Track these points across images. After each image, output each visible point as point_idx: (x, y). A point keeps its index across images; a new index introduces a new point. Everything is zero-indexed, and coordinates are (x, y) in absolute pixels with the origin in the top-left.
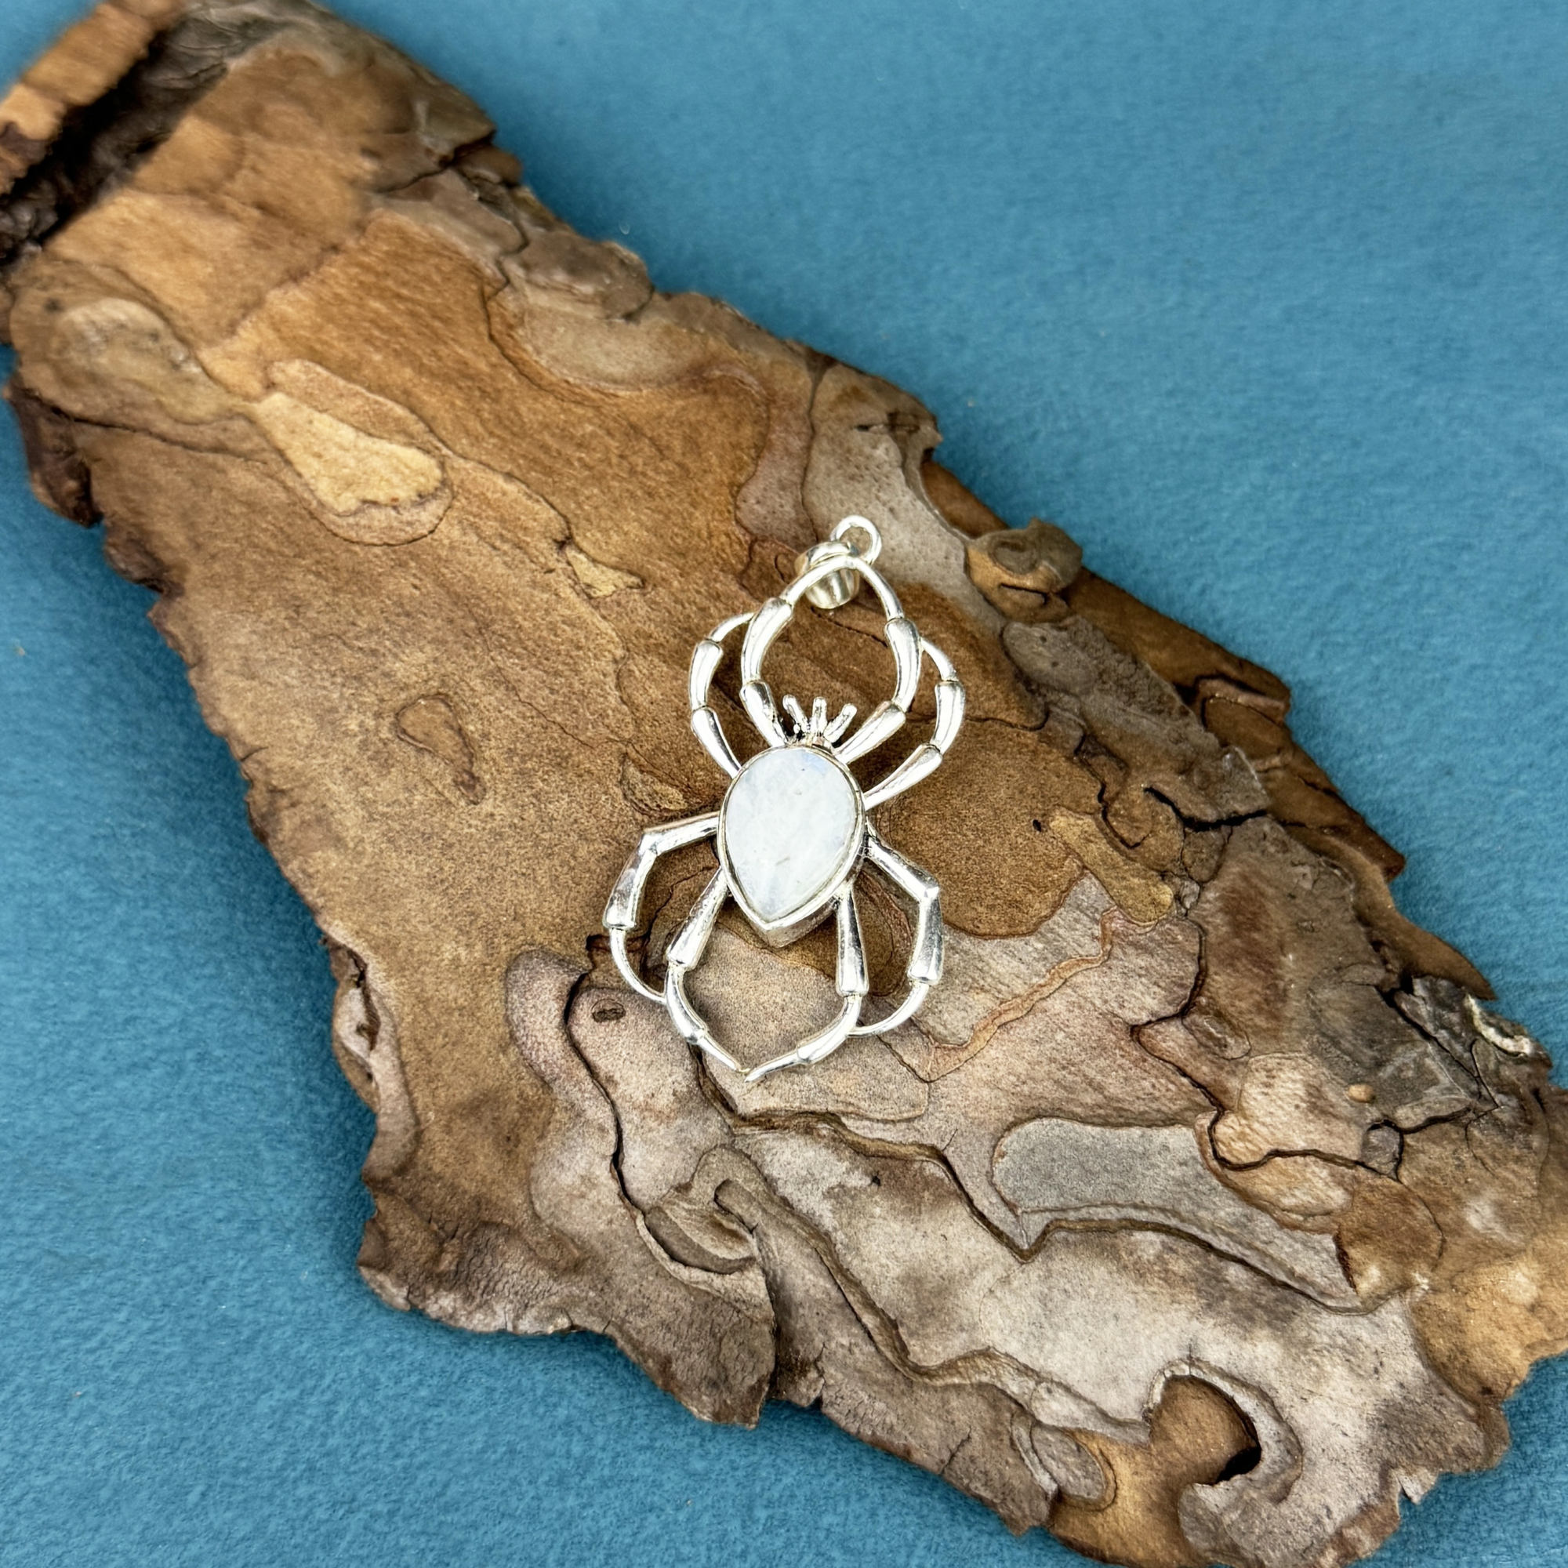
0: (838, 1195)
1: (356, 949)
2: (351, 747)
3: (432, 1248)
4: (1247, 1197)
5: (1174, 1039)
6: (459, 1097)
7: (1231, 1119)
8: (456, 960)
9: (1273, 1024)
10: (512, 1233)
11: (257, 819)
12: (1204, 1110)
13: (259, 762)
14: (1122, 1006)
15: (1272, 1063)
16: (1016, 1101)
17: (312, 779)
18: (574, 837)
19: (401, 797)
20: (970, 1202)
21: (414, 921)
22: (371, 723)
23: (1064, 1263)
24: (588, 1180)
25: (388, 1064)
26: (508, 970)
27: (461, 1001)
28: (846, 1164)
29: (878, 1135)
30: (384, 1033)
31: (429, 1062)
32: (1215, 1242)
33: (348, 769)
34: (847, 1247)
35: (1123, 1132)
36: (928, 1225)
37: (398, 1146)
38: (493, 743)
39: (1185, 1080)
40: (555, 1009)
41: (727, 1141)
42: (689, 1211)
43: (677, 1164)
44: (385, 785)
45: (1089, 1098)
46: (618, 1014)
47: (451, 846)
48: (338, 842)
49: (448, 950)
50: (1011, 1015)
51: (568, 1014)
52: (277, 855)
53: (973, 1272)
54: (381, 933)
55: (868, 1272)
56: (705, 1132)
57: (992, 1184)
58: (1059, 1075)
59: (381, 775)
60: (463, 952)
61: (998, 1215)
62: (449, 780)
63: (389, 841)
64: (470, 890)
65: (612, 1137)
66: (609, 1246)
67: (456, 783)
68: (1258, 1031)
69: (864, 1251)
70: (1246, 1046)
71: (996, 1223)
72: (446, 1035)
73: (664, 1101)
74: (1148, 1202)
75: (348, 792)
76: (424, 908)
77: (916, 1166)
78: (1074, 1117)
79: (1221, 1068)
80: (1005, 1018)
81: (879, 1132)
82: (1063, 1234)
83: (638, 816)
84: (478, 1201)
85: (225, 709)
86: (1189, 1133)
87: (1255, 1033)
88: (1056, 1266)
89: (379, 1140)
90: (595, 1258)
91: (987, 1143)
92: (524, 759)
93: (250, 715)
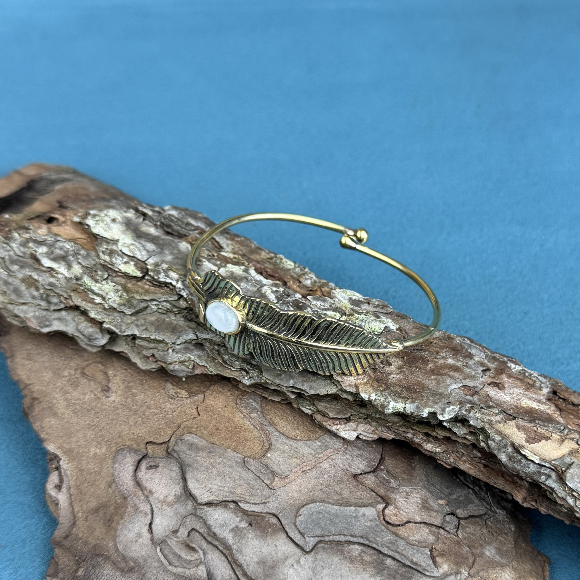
0: (236, 530)
1: (58, 454)
2: (64, 381)
3: (75, 567)
4: (396, 534)
5: (370, 480)
6: (92, 506)
7: (391, 508)
8: (95, 453)
9: (409, 477)
10: (108, 558)
11: (26, 409)
12: (380, 503)
13: (29, 389)
14: (350, 467)
15: (408, 490)
16: (307, 498)
17: (48, 393)
18: (145, 408)
19: (81, 397)
20: (287, 533)
21: (81, 441)
22: (73, 372)
23: (322, 556)
24: (139, 535)
25: (66, 496)
26: (114, 457)
27: (95, 469)
28: (239, 518)
29: (253, 509)
30: (64, 485)
31: (81, 493)
32: (383, 550)
33: (63, 388)
34: (237, 551)
35: (348, 508)
36: (269, 541)
37: (67, 528)
38: (118, 377)
39: (374, 494)
40: (131, 469)
41: (194, 511)
42: (177, 542)
43: (174, 522)
44: (75, 394)
45: (336, 497)
46: (156, 467)
47: (98, 413)
48: (55, 414)
49: (93, 450)
50: (308, 468)
51: (136, 470)
52: (31, 420)
53: (286, 558)
54: (68, 447)
55: (245, 560)
56: (186, 509)
57: (296, 526)
58: (324, 489)
59: (74, 390)
60: (98, 451)
61: (297, 537)
62: (100, 389)
63: (75, 413)
64: (103, 428)
65: (150, 517)
66: (145, 561)
67: (103, 390)
68: (403, 479)
69: (244, 552)
70: (398, 483)
71: (297, 541)
72: (89, 482)
73: (171, 498)
74: (357, 534)
75: (62, 396)
76: (85, 435)
77: (267, 519)
78: (329, 503)
79: (388, 490)
80: (305, 469)
81: (252, 508)
82: (323, 545)
83: (170, 400)
84: (95, 546)
85: (19, 373)
86: (374, 510)
87: (402, 480)
88: (319, 557)
89: (59, 526)
90: (139, 566)
91: (294, 511)
92: (129, 383)
93: (28, 373)
